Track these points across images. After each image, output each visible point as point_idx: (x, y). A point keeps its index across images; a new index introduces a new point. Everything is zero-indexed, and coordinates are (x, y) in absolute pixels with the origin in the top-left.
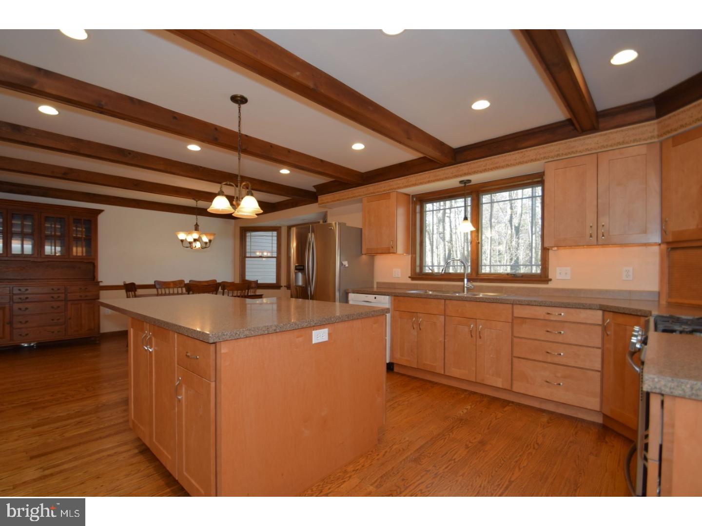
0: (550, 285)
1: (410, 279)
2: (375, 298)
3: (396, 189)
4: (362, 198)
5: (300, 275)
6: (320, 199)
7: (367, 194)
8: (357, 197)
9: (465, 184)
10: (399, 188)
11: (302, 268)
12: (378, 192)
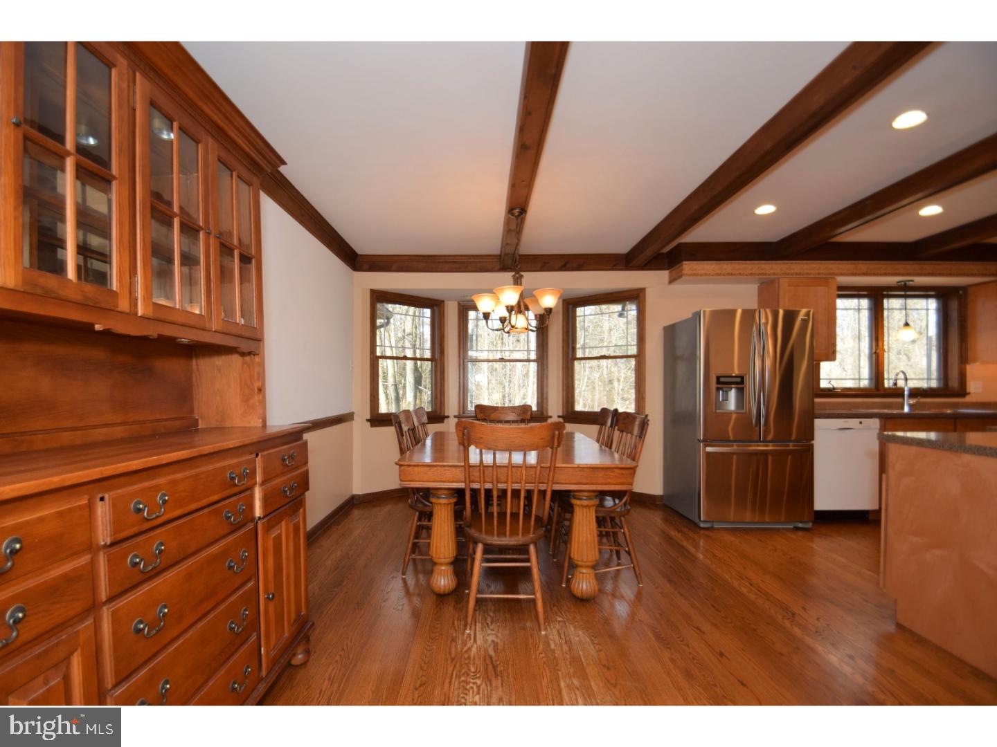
0: (968, 399)
2: (861, 423)
3: (837, 275)
4: (778, 278)
5: (732, 394)
6: (688, 266)
7: (788, 274)
8: (769, 275)
9: (905, 284)
10: (842, 274)
11: (738, 380)
12: (807, 274)
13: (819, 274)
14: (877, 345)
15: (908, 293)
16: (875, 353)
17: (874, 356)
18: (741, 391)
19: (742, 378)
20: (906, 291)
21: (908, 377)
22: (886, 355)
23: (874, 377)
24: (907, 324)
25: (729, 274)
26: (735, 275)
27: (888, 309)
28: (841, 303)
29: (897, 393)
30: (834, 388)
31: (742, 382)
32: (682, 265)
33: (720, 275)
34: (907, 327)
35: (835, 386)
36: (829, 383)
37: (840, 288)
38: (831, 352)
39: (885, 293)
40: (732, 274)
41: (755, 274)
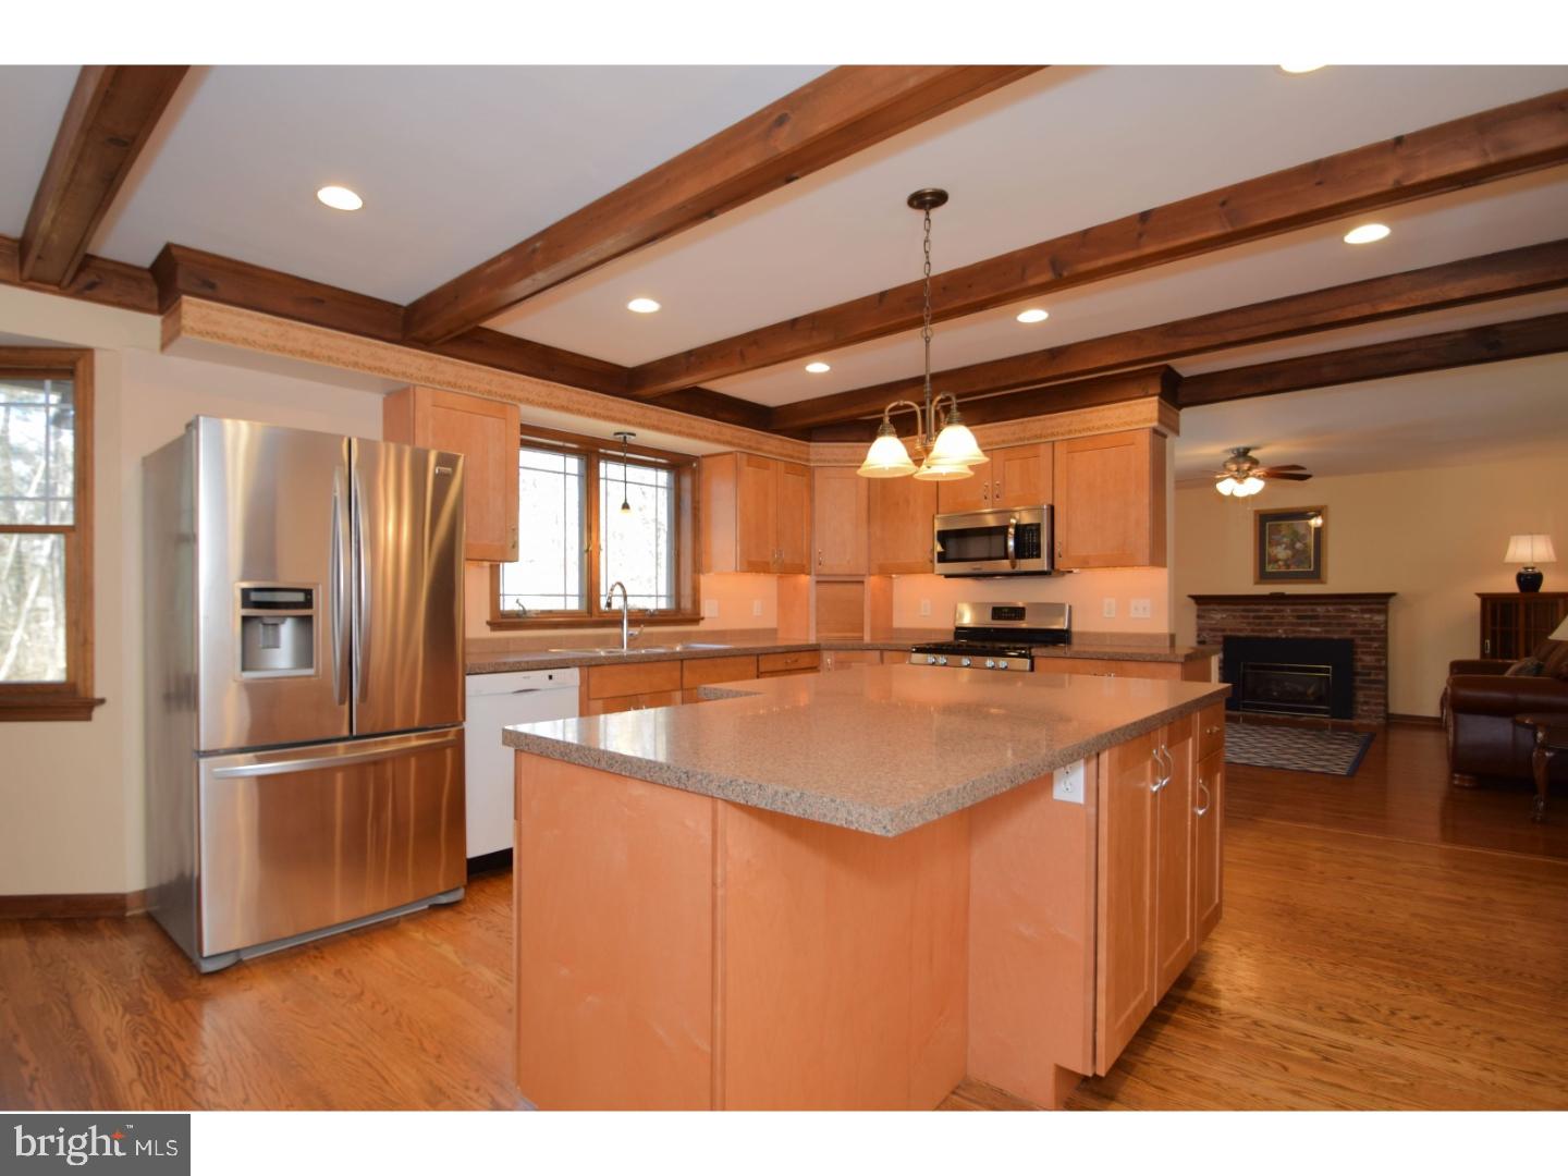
0: (703, 626)
1: (488, 628)
2: (550, 677)
3: (520, 400)
4: (415, 386)
5: (287, 631)
6: (193, 309)
7: (433, 381)
8: (394, 374)
9: (625, 438)
10: (529, 402)
11: (300, 597)
12: (469, 388)
13: (489, 392)
14: (590, 538)
15: (628, 455)
16: (588, 550)
17: (586, 555)
18: (306, 622)
19: (308, 593)
20: (628, 452)
21: (628, 593)
22: (602, 554)
23: (585, 592)
24: (626, 506)
25: (303, 353)
26: (317, 357)
27: (606, 479)
28: (527, 457)
29: (613, 620)
30: (524, 611)
31: (308, 604)
32: (180, 304)
33: (276, 348)
34: (626, 510)
35: (527, 608)
36: (517, 601)
37: (525, 429)
38: (511, 545)
39: (602, 451)
40: (311, 355)
41: (364, 365)
